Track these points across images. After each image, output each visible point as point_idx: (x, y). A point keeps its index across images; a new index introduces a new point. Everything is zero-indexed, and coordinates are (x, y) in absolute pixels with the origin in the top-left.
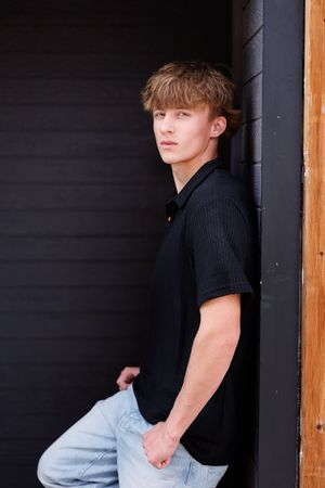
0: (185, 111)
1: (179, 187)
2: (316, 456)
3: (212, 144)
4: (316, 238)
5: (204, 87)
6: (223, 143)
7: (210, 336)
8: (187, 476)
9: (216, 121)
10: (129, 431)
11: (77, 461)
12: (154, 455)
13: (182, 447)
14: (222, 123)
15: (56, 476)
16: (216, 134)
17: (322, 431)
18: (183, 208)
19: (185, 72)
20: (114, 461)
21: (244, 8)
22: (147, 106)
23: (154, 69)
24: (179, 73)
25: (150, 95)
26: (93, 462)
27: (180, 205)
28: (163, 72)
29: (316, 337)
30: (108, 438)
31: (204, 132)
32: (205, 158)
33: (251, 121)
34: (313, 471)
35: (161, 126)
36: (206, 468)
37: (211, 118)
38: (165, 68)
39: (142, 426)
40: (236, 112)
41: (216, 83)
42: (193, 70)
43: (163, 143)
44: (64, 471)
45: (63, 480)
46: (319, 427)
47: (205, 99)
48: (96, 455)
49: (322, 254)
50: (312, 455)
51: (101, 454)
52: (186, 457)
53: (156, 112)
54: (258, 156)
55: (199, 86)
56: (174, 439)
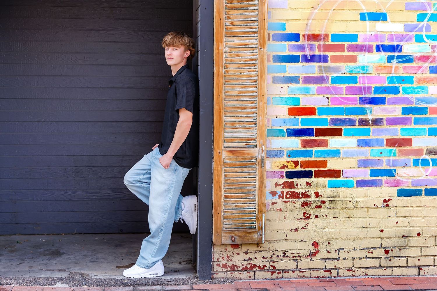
0: (176, 48)
1: (173, 75)
2: (218, 162)
3: (185, 60)
4: (218, 90)
5: (182, 40)
6: (189, 59)
7: (183, 122)
8: (175, 170)
9: (187, 52)
10: (156, 159)
11: (138, 174)
12: (164, 164)
13: (173, 160)
14: (188, 53)
15: (131, 180)
16: (187, 56)
17: (220, 154)
18: (174, 82)
19: (176, 35)
20: (150, 173)
21: (197, 10)
22: (163, 46)
23: (166, 34)
24: (174, 35)
25: (164, 42)
26: (144, 174)
27: (173, 81)
28: (169, 35)
29: (218, 122)
30: (149, 165)
31: (182, 56)
32: (182, 64)
33: (198, 51)
34: (218, 168)
35: (167, 53)
36: (182, 168)
37: (185, 51)
38: (170, 33)
39: (160, 156)
40: (193, 49)
41: (186, 39)
42: (179, 35)
43: (168, 58)
44: (134, 178)
45: (134, 181)
46: (219, 153)
47: (182, 44)
48: (145, 172)
49: (220, 95)
50: (217, 162)
51: (147, 171)
52: (175, 164)
53: (166, 48)
54: (199, 64)
55: (180, 40)
56: (171, 157)
